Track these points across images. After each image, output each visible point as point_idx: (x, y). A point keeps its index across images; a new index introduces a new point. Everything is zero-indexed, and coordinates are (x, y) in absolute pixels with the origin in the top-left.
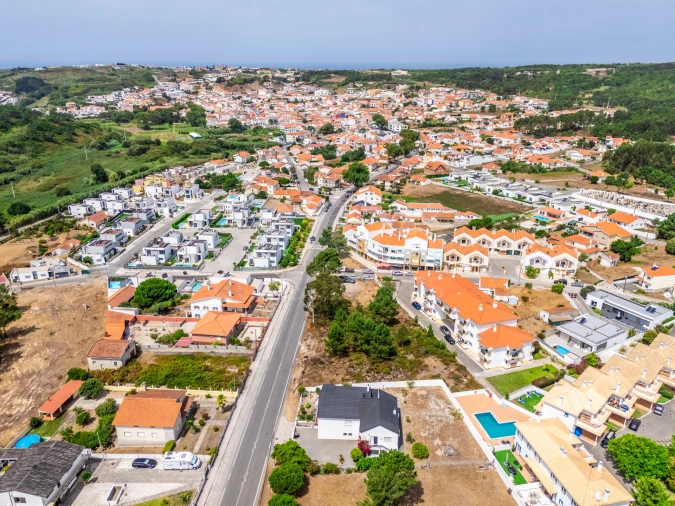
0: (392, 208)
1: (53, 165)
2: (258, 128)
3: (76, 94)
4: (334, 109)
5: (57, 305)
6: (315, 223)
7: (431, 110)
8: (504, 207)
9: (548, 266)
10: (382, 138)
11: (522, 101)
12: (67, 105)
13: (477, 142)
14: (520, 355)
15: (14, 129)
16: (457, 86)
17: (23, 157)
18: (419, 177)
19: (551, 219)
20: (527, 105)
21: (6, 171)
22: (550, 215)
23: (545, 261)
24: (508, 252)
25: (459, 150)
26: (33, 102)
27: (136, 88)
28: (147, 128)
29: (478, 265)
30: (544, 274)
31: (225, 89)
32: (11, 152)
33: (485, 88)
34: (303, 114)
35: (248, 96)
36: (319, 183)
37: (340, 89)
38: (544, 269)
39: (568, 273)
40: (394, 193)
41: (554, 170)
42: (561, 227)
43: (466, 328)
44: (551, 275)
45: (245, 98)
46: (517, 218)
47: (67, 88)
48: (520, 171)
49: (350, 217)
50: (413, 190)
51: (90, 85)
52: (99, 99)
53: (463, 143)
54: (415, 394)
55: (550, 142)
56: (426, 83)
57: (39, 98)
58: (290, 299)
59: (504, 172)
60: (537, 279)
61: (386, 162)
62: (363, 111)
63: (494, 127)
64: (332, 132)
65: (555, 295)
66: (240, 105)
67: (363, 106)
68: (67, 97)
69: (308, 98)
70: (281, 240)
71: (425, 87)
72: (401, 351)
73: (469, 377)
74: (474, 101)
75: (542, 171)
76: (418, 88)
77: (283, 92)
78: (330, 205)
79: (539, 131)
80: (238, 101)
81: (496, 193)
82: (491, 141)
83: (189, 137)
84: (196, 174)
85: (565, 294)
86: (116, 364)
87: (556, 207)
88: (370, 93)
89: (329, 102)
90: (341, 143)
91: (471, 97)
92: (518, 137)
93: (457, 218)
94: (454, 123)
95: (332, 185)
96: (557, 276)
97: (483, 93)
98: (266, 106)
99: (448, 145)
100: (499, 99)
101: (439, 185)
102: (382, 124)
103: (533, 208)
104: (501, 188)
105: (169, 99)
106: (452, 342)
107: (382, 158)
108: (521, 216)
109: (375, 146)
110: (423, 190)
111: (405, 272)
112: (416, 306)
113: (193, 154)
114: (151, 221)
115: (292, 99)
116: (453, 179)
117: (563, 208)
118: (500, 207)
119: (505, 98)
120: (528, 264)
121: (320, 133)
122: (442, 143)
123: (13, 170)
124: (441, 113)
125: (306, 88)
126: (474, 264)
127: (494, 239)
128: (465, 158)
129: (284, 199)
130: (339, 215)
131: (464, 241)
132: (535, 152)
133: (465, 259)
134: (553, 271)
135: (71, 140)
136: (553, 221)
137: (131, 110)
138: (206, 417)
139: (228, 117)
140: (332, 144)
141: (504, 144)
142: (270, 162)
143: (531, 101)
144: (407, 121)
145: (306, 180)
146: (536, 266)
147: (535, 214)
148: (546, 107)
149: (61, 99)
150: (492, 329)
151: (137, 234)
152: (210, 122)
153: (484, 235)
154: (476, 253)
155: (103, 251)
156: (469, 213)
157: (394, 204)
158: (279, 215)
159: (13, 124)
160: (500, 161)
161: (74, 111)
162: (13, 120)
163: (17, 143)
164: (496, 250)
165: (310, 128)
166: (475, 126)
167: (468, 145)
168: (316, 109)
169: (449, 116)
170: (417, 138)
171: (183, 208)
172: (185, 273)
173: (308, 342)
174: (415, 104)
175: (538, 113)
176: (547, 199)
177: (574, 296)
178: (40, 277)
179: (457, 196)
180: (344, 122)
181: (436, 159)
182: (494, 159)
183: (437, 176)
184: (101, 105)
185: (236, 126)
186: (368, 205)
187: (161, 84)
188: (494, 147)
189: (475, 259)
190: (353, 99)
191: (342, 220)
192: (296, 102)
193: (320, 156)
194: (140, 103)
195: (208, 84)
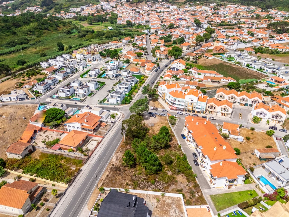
0: (189, 72)
1: (46, 41)
2: (140, 25)
3: (66, 8)
4: (178, 16)
5: (14, 115)
6: (148, 78)
7: (225, 17)
8: (251, 74)
9: (267, 117)
10: (196, 32)
11: (275, 13)
12: (61, 12)
13: (245, 36)
14: (235, 182)
15: (32, 24)
16: (241, 4)
17: (34, 37)
18: (209, 54)
19: (277, 83)
20: (277, 15)
21: (25, 43)
22: (276, 81)
23: (265, 114)
24: (246, 105)
25: (234, 39)
26: (48, 11)
27: (91, 5)
28: (91, 24)
29: (226, 112)
30: (264, 121)
31: (130, 5)
32: (29, 34)
33: (256, 5)
34: (162, 18)
35: (139, 9)
36: (157, 55)
37: (182, 6)
38: (264, 119)
39: (279, 122)
40: (194, 63)
41: (285, 53)
42: (281, 89)
43: (205, 160)
44: (268, 122)
45: (137, 10)
46: (257, 82)
47: (62, 4)
48: (265, 53)
49: (165, 76)
50: (204, 61)
51: (72, 3)
52: (74, 10)
53: (237, 36)
54: (164, 201)
55: (285, 36)
56: (226, 2)
57: (50, 9)
58: (118, 125)
59: (256, 53)
60: (259, 124)
61: (195, 45)
62: (191, 17)
63: (257, 27)
64: (174, 28)
65: (267, 136)
66: (135, 13)
67: (192, 14)
68: (62, 9)
69: (166, 10)
70: (126, 88)
71: (225, 5)
72: (166, 168)
73: (200, 193)
74: (249, 12)
75: (277, 53)
76: (221, 5)
77: (155, 7)
78: (159, 68)
79: (280, 30)
80: (134, 11)
81: (248, 66)
82: (252, 35)
83: (108, 29)
84: (102, 48)
85: (274, 138)
86: (19, 157)
87: (281, 76)
88: (196, 8)
89: (176, 12)
90: (176, 33)
91: (248, 10)
92: (268, 32)
93: (222, 80)
94: (235, 24)
95: (163, 57)
96: (272, 124)
97: (254, 8)
98: (146, 14)
99: (229, 36)
100: (262, 11)
101: (218, 59)
102: (198, 24)
103: (267, 76)
104: (251, 63)
105: (104, 10)
106: (197, 165)
107: (193, 43)
108: (259, 81)
109: (191, 36)
110: (209, 62)
111: (184, 113)
112: (183, 136)
113: (105, 38)
114: (73, 72)
115: (158, 10)
116: (226, 56)
117: (284, 78)
118: (248, 74)
119: (265, 11)
120: (255, 114)
121: (167, 28)
122: (226, 35)
123: (28, 43)
124: (230, 19)
125: (166, 5)
126: (223, 112)
127: (238, 97)
128: (236, 44)
129: (138, 64)
130: (161, 75)
131: (221, 96)
132: (276, 42)
133: (218, 109)
134: (270, 120)
135: (56, 29)
136: (277, 85)
137: (87, 15)
138: (46, 200)
139: (127, 19)
140: (171, 34)
141: (259, 37)
142: (137, 43)
143: (279, 13)
144: (212, 22)
145: (152, 54)
146: (259, 116)
147: (268, 80)
148: (287, 16)
149: (59, 10)
150: (220, 163)
151: (64, 79)
152: (119, 22)
153: (233, 94)
154: (225, 106)
155: (43, 88)
156: (229, 78)
157: (190, 70)
158: (130, 73)
159: (31, 22)
160: (255, 46)
161: (63, 15)
162: (32, 20)
163: (32, 30)
164: (239, 103)
165: (164, 26)
166: (246, 26)
167: (240, 37)
168: (169, 16)
169: (234, 20)
170: (214, 32)
171: (90, 66)
172: (76, 103)
173: (118, 154)
174: (218, 14)
175: (282, 19)
176: (277, 71)
177: (279, 139)
178: (13, 100)
179: (226, 66)
180: (180, 22)
181: (220, 44)
182: (252, 45)
183: (219, 54)
184: (74, 12)
185: (129, 24)
186: (177, 70)
187: (102, 3)
188: (253, 38)
189: (224, 109)
190: (187, 11)
191: (162, 78)
192: (160, 12)
193: (163, 41)
194: (91, 12)
195: (122, 3)
